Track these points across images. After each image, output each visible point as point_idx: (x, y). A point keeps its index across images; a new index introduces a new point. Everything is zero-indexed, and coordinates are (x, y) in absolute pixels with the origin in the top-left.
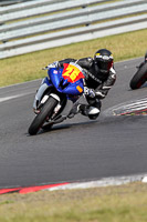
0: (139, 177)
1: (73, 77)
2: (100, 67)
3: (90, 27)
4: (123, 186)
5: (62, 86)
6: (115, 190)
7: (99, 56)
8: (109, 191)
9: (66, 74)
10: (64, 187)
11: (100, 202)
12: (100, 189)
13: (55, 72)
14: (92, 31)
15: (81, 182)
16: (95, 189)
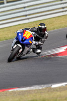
0: (50, 85)
1: (28, 37)
2: (40, 31)
3: (28, 17)
4: (43, 89)
5: (23, 40)
6: (39, 91)
7: (40, 26)
8: (36, 92)
9: (25, 35)
10: (15, 90)
11: (32, 96)
12: (32, 90)
13: (20, 34)
14: (28, 19)
15: (23, 87)
16: (30, 90)
